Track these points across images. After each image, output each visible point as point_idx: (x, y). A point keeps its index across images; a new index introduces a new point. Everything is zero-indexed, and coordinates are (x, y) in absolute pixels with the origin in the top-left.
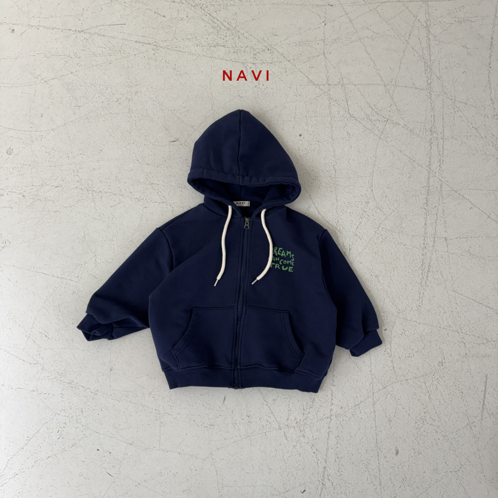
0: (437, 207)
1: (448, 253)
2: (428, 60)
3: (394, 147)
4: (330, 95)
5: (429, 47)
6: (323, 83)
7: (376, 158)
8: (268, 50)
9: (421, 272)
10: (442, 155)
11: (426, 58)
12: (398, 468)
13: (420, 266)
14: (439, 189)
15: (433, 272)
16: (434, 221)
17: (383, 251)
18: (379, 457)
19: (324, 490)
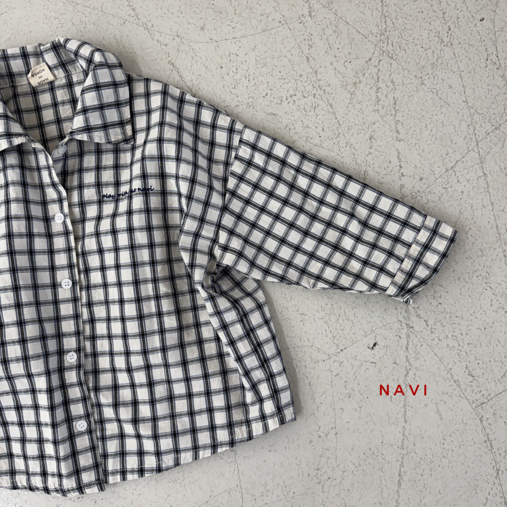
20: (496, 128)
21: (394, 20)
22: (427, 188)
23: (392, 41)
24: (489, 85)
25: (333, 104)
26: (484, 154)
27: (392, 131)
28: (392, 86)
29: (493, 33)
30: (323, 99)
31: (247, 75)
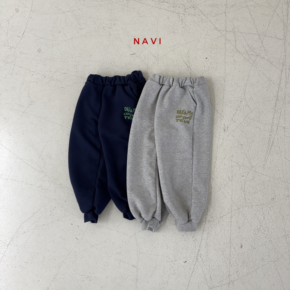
0: (281, 108)
1: (284, 136)
2: (286, 22)
3: (260, 71)
4: (226, 37)
5: (288, 15)
6: (223, 30)
7: (249, 76)
8: (193, 7)
9: (268, 145)
10: (287, 79)
11: (285, 21)
12: (241, 255)
13: (268, 141)
14: (284, 98)
15: (274, 146)
16: (279, 117)
17: (247, 131)
18: (231, 248)
19: (197, 262)
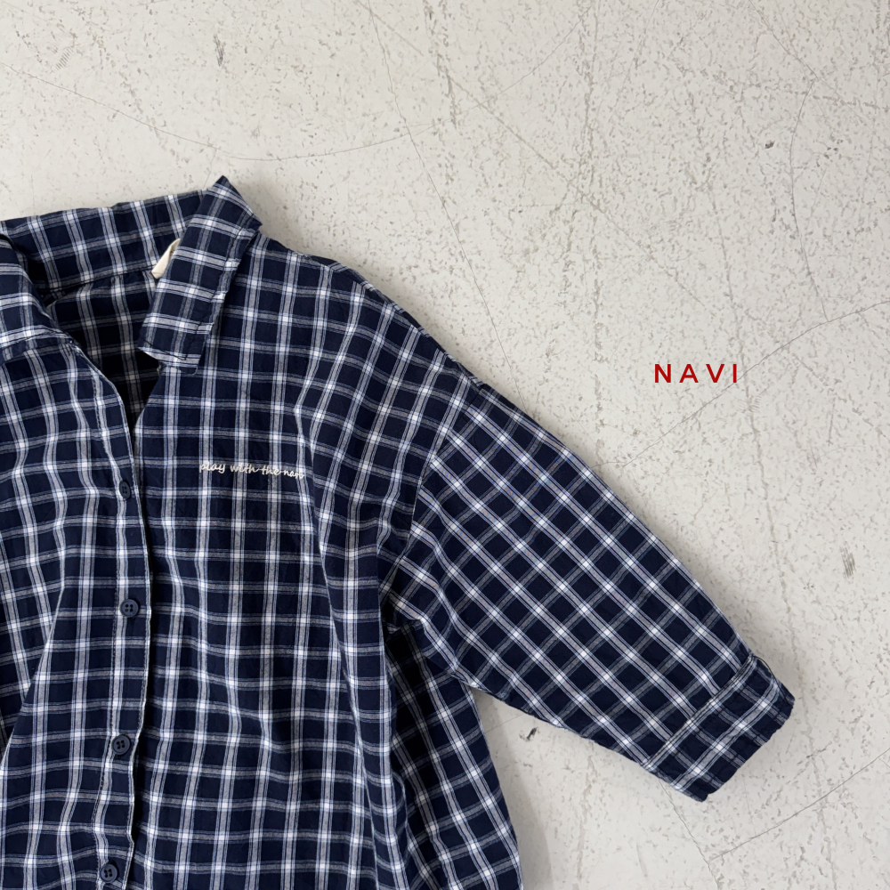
20: (782, 347)
21: (607, 137)
22: (646, 449)
23: (600, 176)
24: (775, 266)
25: (484, 287)
26: (757, 393)
27: (588, 342)
28: (595, 261)
29: (789, 171)
30: (467, 276)
31: (332, 224)
